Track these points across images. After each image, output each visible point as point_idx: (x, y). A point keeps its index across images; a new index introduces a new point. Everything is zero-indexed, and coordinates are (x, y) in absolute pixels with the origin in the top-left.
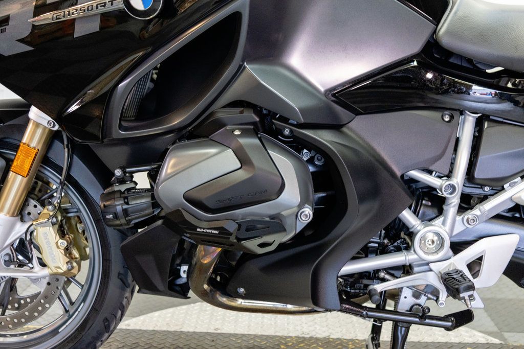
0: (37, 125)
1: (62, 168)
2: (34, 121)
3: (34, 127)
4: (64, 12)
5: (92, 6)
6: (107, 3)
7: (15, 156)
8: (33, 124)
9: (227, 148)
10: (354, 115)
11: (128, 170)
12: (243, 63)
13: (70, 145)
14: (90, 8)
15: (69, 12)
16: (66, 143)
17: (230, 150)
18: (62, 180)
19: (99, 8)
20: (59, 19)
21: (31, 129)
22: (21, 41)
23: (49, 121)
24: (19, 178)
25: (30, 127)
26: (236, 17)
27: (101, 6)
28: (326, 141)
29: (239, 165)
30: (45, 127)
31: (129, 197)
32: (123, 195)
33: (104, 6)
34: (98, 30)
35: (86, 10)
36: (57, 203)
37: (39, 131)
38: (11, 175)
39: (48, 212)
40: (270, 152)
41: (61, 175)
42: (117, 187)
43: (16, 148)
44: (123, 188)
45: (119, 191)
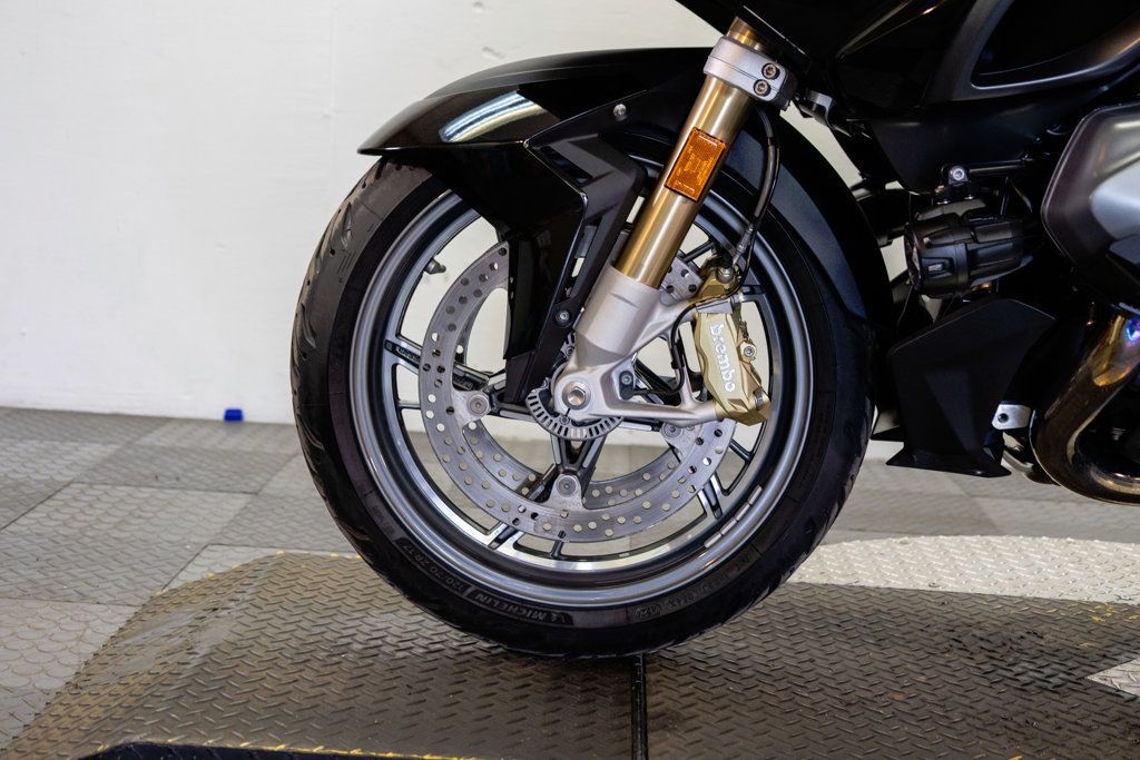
2: (718, 81)
3: (716, 94)
11: (975, 170)
16: (769, 134)
21: (710, 98)
23: (758, 81)
24: (679, 200)
25: (709, 93)
30: (743, 92)
37: (729, 101)
39: (719, 283)
42: (948, 209)
44: (960, 209)
45: (954, 215)
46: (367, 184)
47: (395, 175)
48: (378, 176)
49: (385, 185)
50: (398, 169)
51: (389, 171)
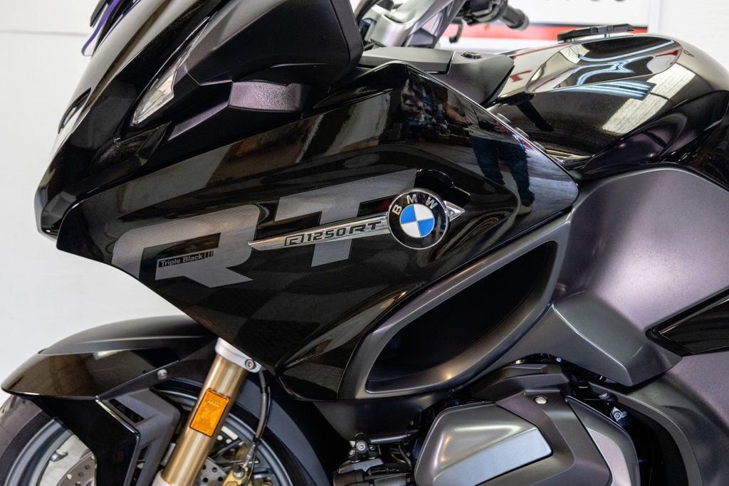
0: (228, 364)
1: (257, 421)
2: (223, 358)
3: (222, 367)
4: (303, 235)
5: (344, 229)
6: (367, 226)
7: (196, 401)
8: (222, 362)
9: (531, 425)
10: (679, 357)
11: (372, 441)
12: (550, 305)
13: (269, 388)
14: (341, 232)
15: (310, 235)
16: (263, 385)
17: (535, 428)
18: (257, 436)
19: (354, 232)
20: (295, 243)
21: (219, 368)
22: (234, 269)
23: (247, 360)
24: (200, 436)
25: (217, 366)
26: (548, 249)
27: (356, 230)
28: (657, 407)
29: (549, 451)
30: (239, 367)
31: (375, 481)
32: (366, 478)
33: (362, 230)
34: (346, 257)
35: (335, 233)
36: (247, 466)
37: (231, 372)
38: (189, 432)
39: (234, 480)
40: (589, 430)
41: (255, 429)
42: (358, 466)
43: (197, 391)
44: (365, 466)
45: (361, 471)
46: (5, 411)
47: (21, 407)
48: (12, 406)
49: (15, 414)
50: (24, 403)
51: (19, 404)
